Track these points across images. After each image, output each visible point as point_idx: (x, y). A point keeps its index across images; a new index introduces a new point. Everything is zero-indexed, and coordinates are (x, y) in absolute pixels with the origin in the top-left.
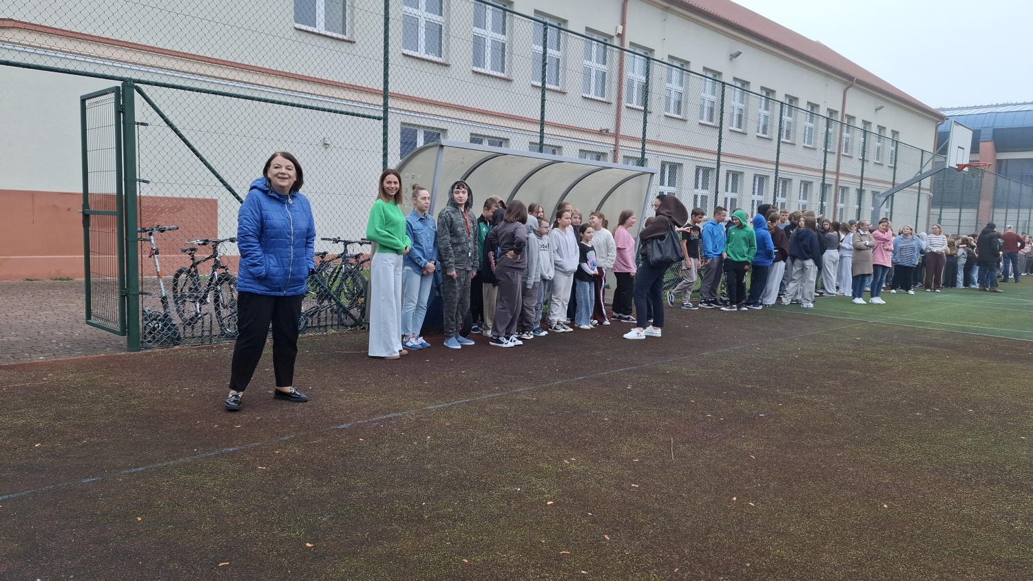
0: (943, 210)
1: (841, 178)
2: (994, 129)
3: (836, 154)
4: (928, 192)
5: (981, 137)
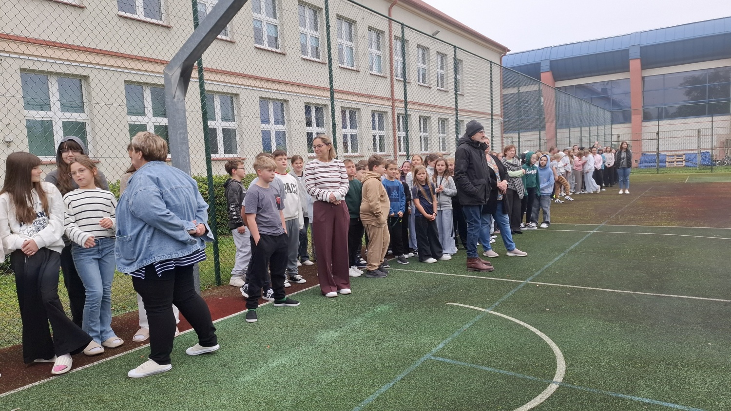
2: (551, 61)
4: (500, 118)
5: (542, 68)
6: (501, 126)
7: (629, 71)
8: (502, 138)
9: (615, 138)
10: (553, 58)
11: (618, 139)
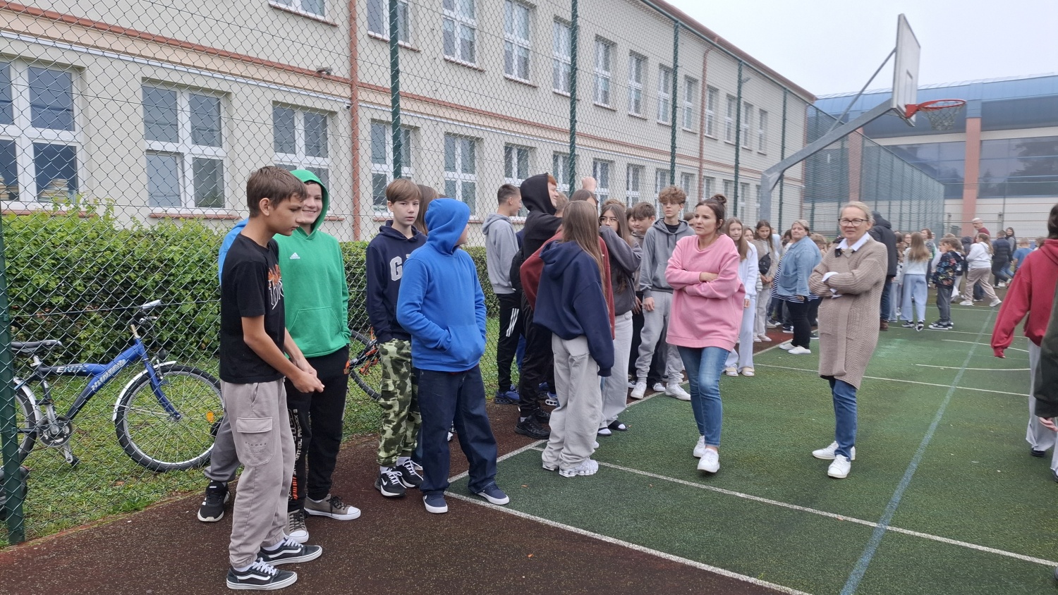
0: (817, 205)
1: (705, 166)
3: (699, 136)
4: (799, 184)
7: (964, 132)
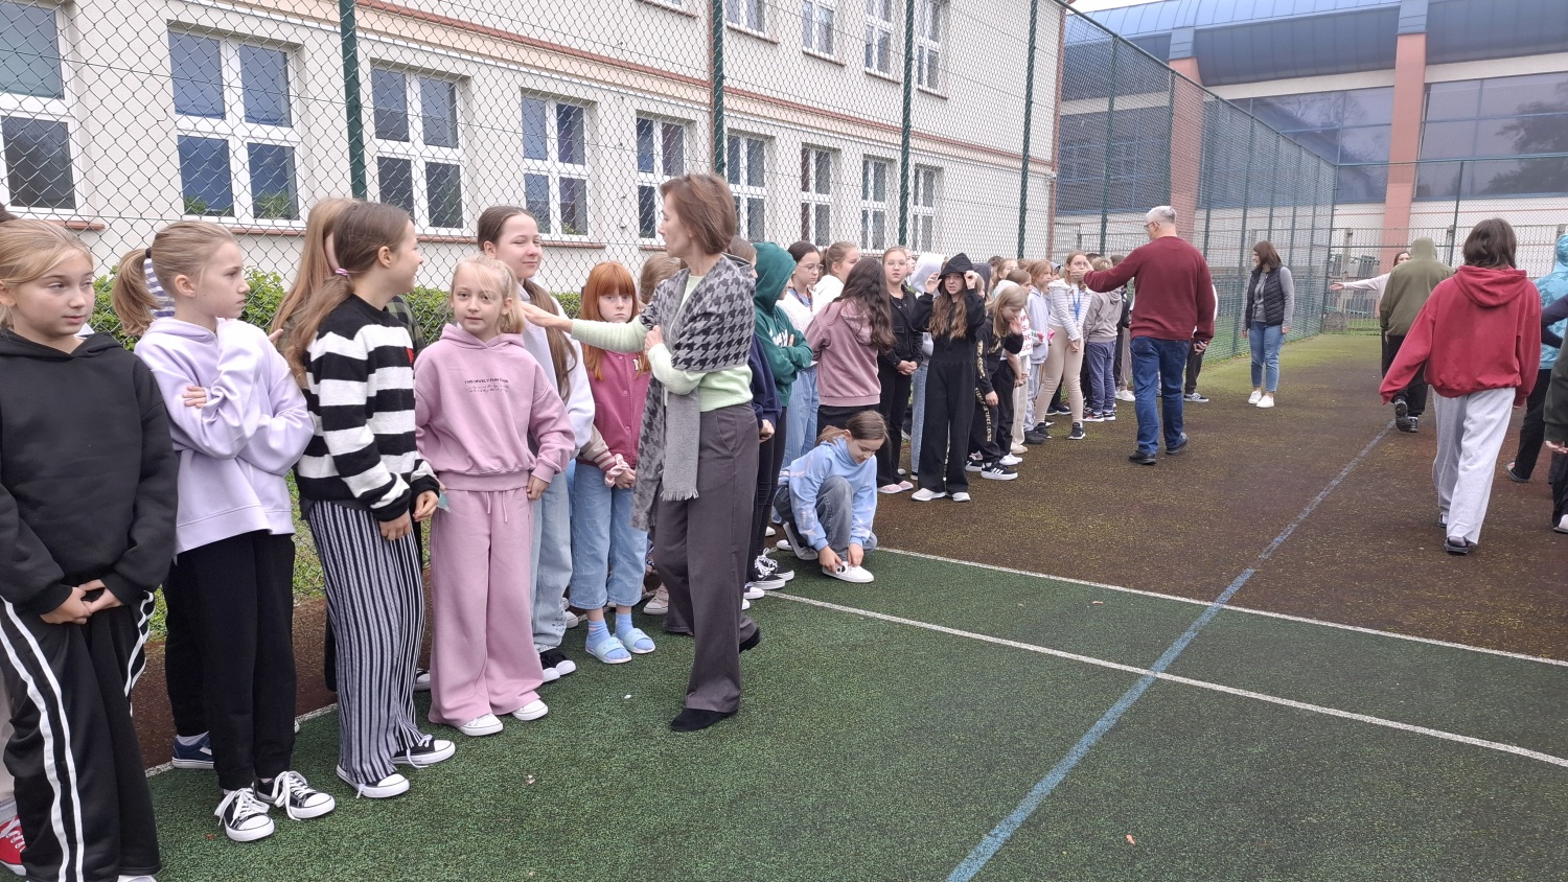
6: (1051, 191)
8: (1051, 225)
9: (1339, 238)
10: (1205, 22)
11: (1347, 242)
